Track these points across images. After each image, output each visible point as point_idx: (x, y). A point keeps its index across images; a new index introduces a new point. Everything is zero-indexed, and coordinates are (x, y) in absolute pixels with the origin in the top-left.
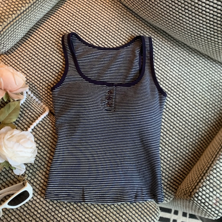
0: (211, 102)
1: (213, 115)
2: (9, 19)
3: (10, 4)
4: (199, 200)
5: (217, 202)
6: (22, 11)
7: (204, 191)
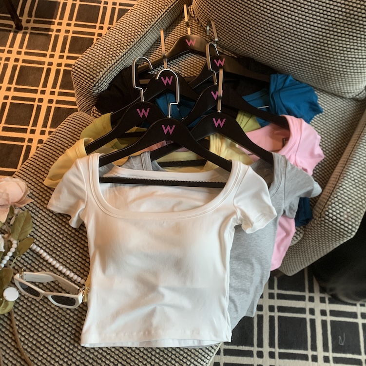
0: (325, 132)
1: (329, 144)
2: (109, 64)
3: (108, 51)
4: (330, 217)
5: (348, 216)
6: (120, 57)
7: (334, 207)
